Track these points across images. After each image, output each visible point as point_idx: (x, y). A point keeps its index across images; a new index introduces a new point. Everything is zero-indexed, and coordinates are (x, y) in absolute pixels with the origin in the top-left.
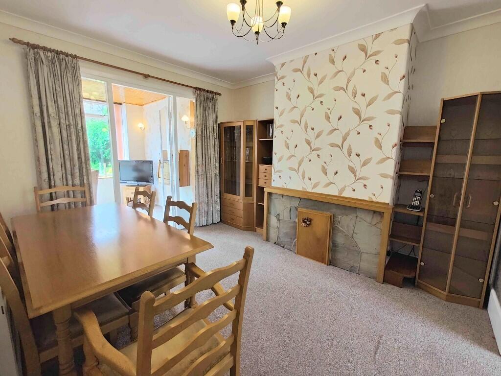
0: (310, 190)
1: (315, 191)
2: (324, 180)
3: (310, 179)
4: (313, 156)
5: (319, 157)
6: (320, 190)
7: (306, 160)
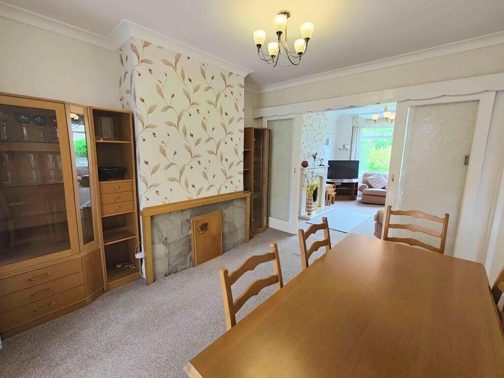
0: (195, 198)
1: (200, 197)
2: (206, 185)
3: (194, 187)
4: (194, 163)
5: (200, 164)
6: (205, 194)
7: (188, 168)
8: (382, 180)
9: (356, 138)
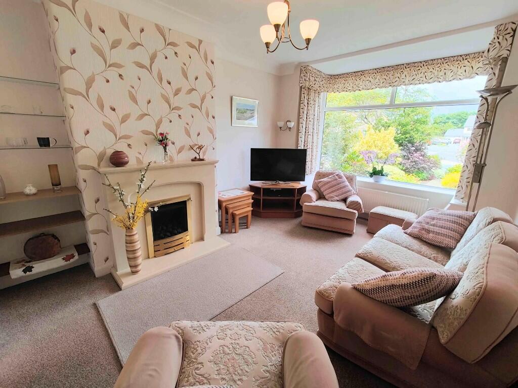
8: (342, 185)
9: (306, 108)
